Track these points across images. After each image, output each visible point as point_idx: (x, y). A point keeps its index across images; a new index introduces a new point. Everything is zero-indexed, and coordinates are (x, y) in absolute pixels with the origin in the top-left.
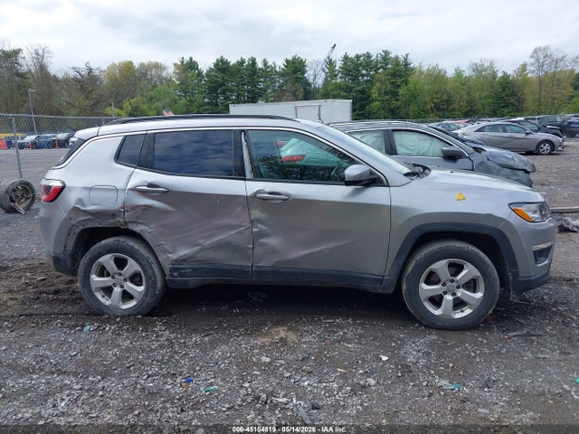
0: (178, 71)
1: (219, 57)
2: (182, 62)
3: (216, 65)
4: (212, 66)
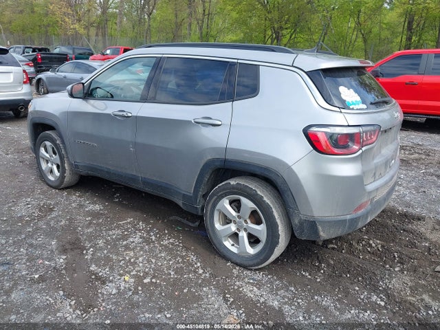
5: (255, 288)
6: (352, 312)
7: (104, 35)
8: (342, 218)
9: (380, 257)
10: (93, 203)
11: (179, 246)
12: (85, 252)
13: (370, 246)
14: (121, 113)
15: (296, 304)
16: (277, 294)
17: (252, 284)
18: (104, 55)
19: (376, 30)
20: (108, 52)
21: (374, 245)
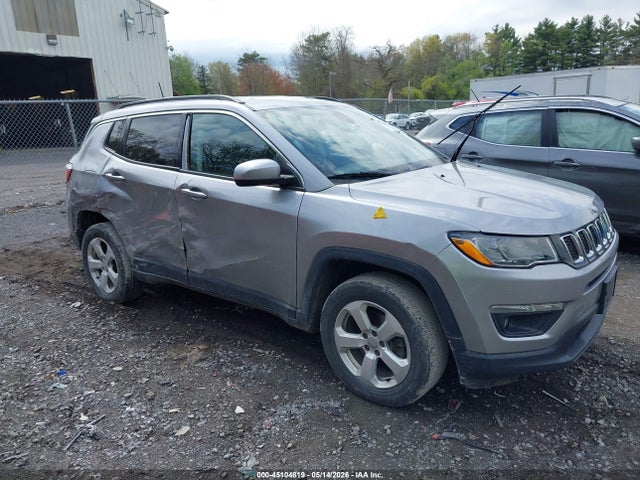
0: (489, 42)
1: (542, 20)
2: (496, 31)
3: (538, 30)
4: (533, 33)
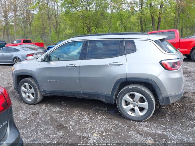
5: (148, 128)
6: (189, 129)
7: (7, 34)
8: (177, 94)
9: (182, 108)
10: (55, 108)
11: (107, 119)
12: (68, 128)
13: (177, 105)
14: (72, 66)
15: (167, 131)
16: (158, 129)
17: (146, 127)
18: (13, 43)
19: (129, 25)
20: (15, 42)
21: (179, 104)
